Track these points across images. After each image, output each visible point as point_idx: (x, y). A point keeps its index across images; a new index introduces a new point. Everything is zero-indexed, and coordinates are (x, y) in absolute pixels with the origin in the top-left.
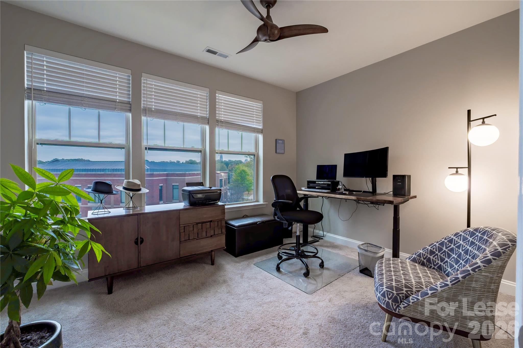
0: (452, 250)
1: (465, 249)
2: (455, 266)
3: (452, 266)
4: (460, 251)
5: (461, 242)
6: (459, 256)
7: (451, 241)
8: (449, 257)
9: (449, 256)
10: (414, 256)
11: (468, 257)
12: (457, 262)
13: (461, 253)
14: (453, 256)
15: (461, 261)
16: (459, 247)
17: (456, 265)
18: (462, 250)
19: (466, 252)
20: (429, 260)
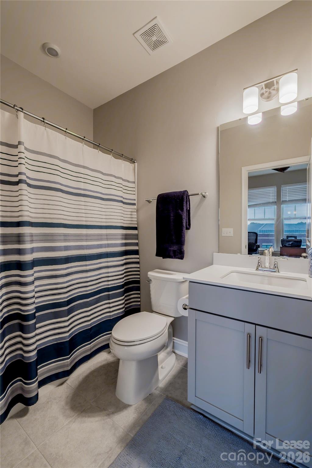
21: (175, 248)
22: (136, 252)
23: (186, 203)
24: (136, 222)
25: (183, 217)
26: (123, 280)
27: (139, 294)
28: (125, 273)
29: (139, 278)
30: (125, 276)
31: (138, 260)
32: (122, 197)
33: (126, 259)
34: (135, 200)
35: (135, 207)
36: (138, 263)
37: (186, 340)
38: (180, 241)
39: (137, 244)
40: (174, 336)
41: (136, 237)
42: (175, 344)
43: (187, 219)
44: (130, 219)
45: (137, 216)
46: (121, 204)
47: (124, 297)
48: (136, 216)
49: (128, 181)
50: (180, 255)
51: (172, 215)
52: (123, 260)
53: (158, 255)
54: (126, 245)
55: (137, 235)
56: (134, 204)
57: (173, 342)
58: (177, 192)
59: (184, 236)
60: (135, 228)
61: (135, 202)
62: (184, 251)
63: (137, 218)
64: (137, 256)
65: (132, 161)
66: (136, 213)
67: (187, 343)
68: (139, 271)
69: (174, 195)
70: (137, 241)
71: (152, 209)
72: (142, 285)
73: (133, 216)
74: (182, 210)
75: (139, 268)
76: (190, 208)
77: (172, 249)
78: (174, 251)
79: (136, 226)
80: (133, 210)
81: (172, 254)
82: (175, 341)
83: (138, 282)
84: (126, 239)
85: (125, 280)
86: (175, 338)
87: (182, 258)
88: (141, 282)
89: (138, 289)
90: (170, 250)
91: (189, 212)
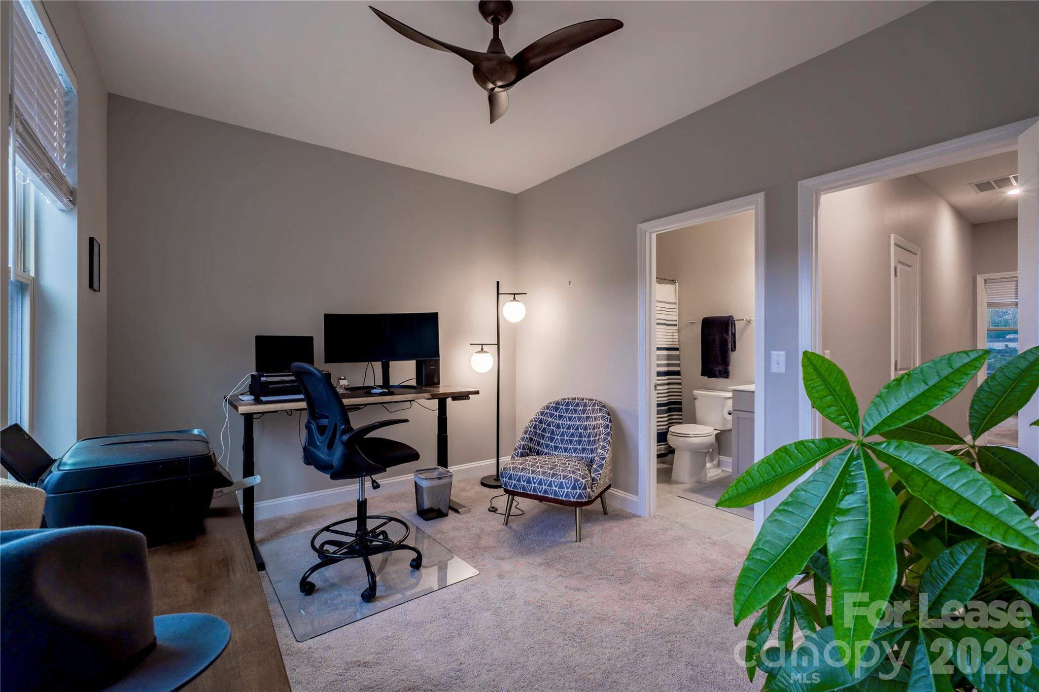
0: (544, 430)
1: (555, 425)
2: (551, 444)
3: (547, 446)
4: (552, 427)
5: (550, 419)
6: (552, 433)
7: (541, 422)
8: (543, 439)
9: (543, 436)
10: (519, 451)
11: (562, 430)
12: (552, 439)
13: (553, 429)
14: (547, 435)
15: (556, 437)
16: (549, 425)
17: (552, 442)
18: (554, 427)
19: (558, 427)
20: (530, 449)
21: (720, 368)
22: (678, 373)
23: (732, 327)
24: (678, 343)
25: (728, 341)
26: (666, 399)
27: (681, 415)
28: (668, 392)
29: (681, 399)
30: (668, 396)
31: (680, 381)
32: (665, 320)
33: (668, 379)
34: (676, 321)
35: (676, 328)
36: (680, 384)
37: (731, 457)
38: (725, 362)
39: (678, 365)
40: (719, 455)
41: (678, 358)
42: (721, 461)
43: (733, 342)
44: (671, 340)
45: (679, 337)
46: (664, 327)
47: (667, 415)
48: (677, 337)
49: (670, 303)
50: (725, 374)
51: (717, 338)
52: (665, 380)
53: (703, 374)
54: (668, 365)
55: (678, 356)
56: (676, 325)
57: (719, 460)
58: (722, 317)
59: (730, 357)
60: (677, 349)
61: (676, 323)
62: (729, 371)
63: (679, 339)
64: (679, 377)
65: (673, 282)
66: (677, 334)
67: (731, 459)
68: (681, 392)
69: (720, 320)
70: (678, 362)
71: (697, 331)
72: (684, 406)
73: (675, 337)
74: (727, 333)
75: (681, 389)
76: (735, 331)
77: (718, 369)
78: (720, 371)
79: (678, 347)
80: (675, 331)
81: (717, 373)
82: (720, 459)
83: (680, 403)
84: (668, 359)
85: (668, 399)
86: (720, 456)
87: (727, 377)
88: (683, 403)
89: (680, 410)
90: (716, 370)
91: (734, 335)
